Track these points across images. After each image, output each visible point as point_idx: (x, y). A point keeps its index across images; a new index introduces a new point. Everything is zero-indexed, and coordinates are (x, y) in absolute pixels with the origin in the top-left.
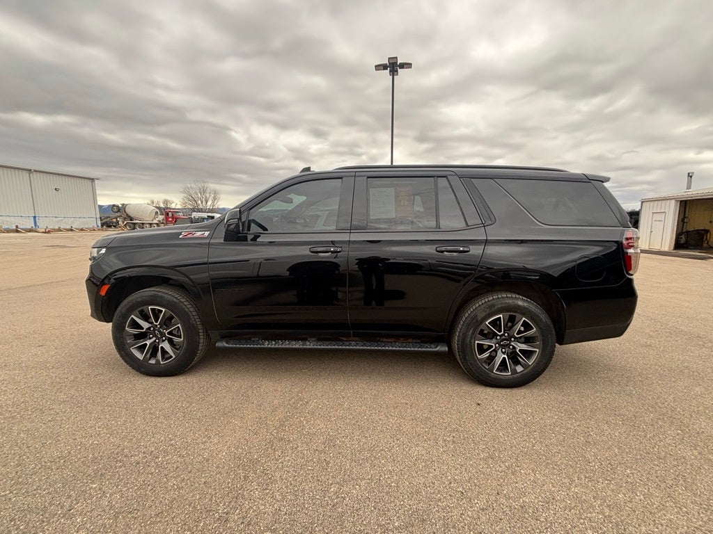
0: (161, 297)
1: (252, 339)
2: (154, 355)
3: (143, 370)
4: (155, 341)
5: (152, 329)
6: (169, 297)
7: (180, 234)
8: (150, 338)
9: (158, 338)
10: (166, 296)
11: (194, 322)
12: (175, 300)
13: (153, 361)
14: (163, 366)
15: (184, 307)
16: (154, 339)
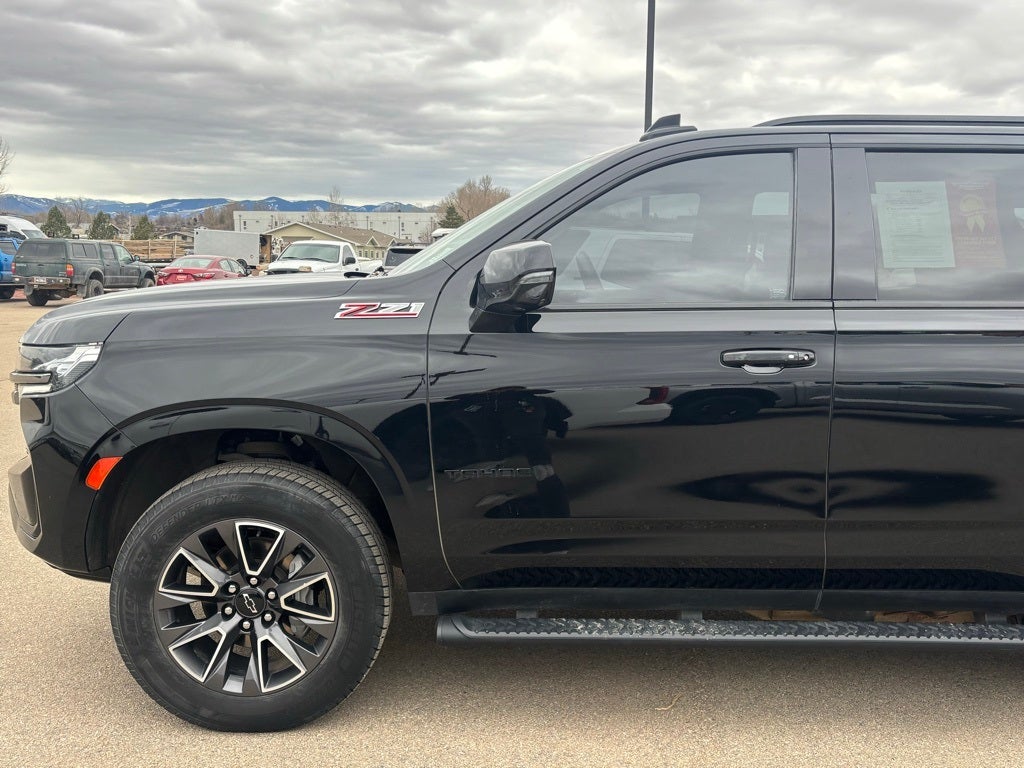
0: (278, 493)
1: (519, 615)
2: (237, 666)
3: (205, 713)
4: (240, 624)
5: (232, 589)
6: (300, 492)
7: (336, 306)
8: (227, 617)
9: (247, 616)
10: (291, 488)
11: (372, 567)
12: (316, 500)
13: (234, 686)
14: (268, 699)
15: (344, 521)
16: (237, 619)
